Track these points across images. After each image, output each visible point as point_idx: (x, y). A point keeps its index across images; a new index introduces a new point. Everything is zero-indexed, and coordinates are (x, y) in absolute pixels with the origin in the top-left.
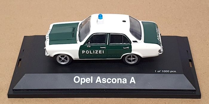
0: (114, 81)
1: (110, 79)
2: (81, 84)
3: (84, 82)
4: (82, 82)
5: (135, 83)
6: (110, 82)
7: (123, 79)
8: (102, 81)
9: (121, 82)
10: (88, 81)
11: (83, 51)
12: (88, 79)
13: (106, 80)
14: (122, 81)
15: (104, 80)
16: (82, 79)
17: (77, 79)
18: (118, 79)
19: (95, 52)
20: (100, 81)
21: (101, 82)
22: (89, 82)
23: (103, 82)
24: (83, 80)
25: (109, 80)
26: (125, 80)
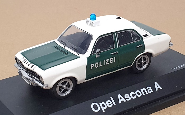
0: (138, 94)
1: (134, 93)
2: (104, 111)
3: (106, 107)
4: (103, 108)
5: (161, 88)
6: (135, 96)
7: (147, 88)
8: (125, 99)
9: (147, 93)
10: (110, 105)
11: (91, 65)
12: (109, 102)
13: (130, 96)
14: (147, 90)
15: (127, 96)
16: (101, 104)
17: (95, 107)
18: (142, 90)
19: (106, 62)
20: (123, 99)
21: (125, 101)
22: (112, 105)
23: (127, 99)
24: (103, 106)
25: (132, 94)
26: (149, 89)
